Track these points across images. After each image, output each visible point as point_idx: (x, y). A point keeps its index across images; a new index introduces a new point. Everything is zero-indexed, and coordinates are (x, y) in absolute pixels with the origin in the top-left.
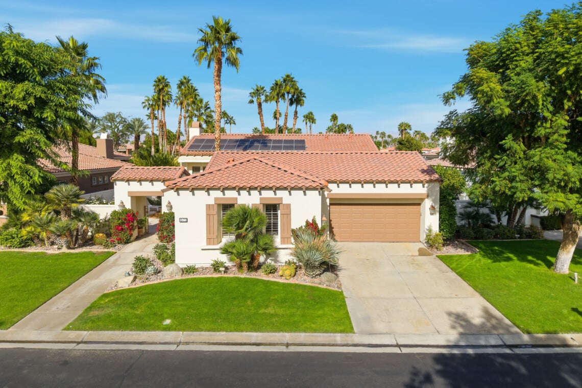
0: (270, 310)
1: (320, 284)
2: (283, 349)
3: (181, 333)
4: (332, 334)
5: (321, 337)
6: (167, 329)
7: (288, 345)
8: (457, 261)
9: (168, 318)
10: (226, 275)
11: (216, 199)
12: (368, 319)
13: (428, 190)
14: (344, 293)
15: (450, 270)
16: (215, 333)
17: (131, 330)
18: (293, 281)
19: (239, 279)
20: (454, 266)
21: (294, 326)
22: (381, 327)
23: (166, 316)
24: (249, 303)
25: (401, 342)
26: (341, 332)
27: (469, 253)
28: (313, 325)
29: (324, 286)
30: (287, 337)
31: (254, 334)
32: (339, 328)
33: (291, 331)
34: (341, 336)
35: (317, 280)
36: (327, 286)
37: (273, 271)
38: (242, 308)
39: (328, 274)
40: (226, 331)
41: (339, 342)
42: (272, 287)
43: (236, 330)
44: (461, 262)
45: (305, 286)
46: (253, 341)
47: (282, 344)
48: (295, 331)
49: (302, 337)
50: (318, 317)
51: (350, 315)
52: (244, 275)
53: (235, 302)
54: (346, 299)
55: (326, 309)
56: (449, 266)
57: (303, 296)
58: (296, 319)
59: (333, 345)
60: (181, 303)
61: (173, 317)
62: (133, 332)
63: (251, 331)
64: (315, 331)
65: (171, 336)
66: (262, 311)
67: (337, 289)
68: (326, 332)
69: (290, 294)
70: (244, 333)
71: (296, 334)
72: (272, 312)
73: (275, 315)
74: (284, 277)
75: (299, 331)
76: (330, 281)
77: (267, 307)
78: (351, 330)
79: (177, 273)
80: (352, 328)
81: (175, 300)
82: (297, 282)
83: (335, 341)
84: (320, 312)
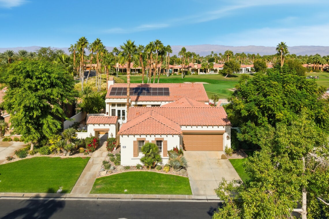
0: (162, 186)
1: (179, 174)
2: (168, 201)
3: (132, 195)
4: (184, 195)
5: (181, 196)
6: (126, 193)
7: (169, 199)
8: (237, 162)
9: (126, 189)
10: (142, 171)
11: (137, 139)
12: (197, 189)
13: (226, 129)
14: (189, 178)
15: (232, 167)
16: (144, 195)
17: (114, 194)
18: (169, 173)
19: (148, 172)
20: (234, 165)
21: (171, 192)
22: (202, 192)
23: (125, 188)
24: (154, 183)
25: (209, 198)
26: (188, 194)
27: (243, 158)
28: (178, 192)
29: (181, 176)
30: (169, 196)
31: (157, 195)
32: (187, 193)
33: (170, 194)
34: (188, 196)
35: (178, 173)
36: (182, 175)
37: (161, 168)
38: (151, 185)
39: (183, 170)
40: (147, 194)
41: (187, 198)
42: (161, 176)
43: (151, 194)
44: (238, 163)
45: (174, 176)
46: (157, 198)
47: (167, 199)
48: (172, 194)
49: (174, 196)
50: (180, 189)
51: (191, 188)
52: (150, 170)
53: (149, 183)
54: (190, 181)
55: (182, 186)
56: (232, 165)
57: (173, 180)
58: (171, 189)
59: (185, 199)
60: (128, 183)
61: (127, 188)
62: (115, 194)
63: (156, 194)
64: (178, 194)
65: (128, 196)
66: (159, 186)
67: (186, 177)
68: (183, 194)
69: (169, 179)
70: (154, 195)
71: (172, 195)
72: (163, 187)
73: (164, 188)
74: (165, 171)
75: (173, 194)
76: (183, 173)
77: (160, 185)
78: (191, 194)
79: (123, 169)
80: (191, 193)
81: (125, 182)
82: (171, 174)
83: (186, 198)
84: (180, 187)
